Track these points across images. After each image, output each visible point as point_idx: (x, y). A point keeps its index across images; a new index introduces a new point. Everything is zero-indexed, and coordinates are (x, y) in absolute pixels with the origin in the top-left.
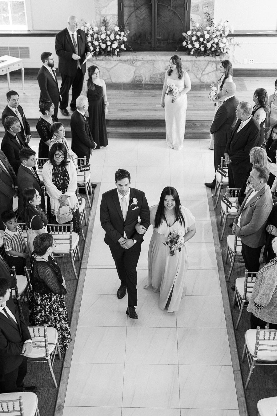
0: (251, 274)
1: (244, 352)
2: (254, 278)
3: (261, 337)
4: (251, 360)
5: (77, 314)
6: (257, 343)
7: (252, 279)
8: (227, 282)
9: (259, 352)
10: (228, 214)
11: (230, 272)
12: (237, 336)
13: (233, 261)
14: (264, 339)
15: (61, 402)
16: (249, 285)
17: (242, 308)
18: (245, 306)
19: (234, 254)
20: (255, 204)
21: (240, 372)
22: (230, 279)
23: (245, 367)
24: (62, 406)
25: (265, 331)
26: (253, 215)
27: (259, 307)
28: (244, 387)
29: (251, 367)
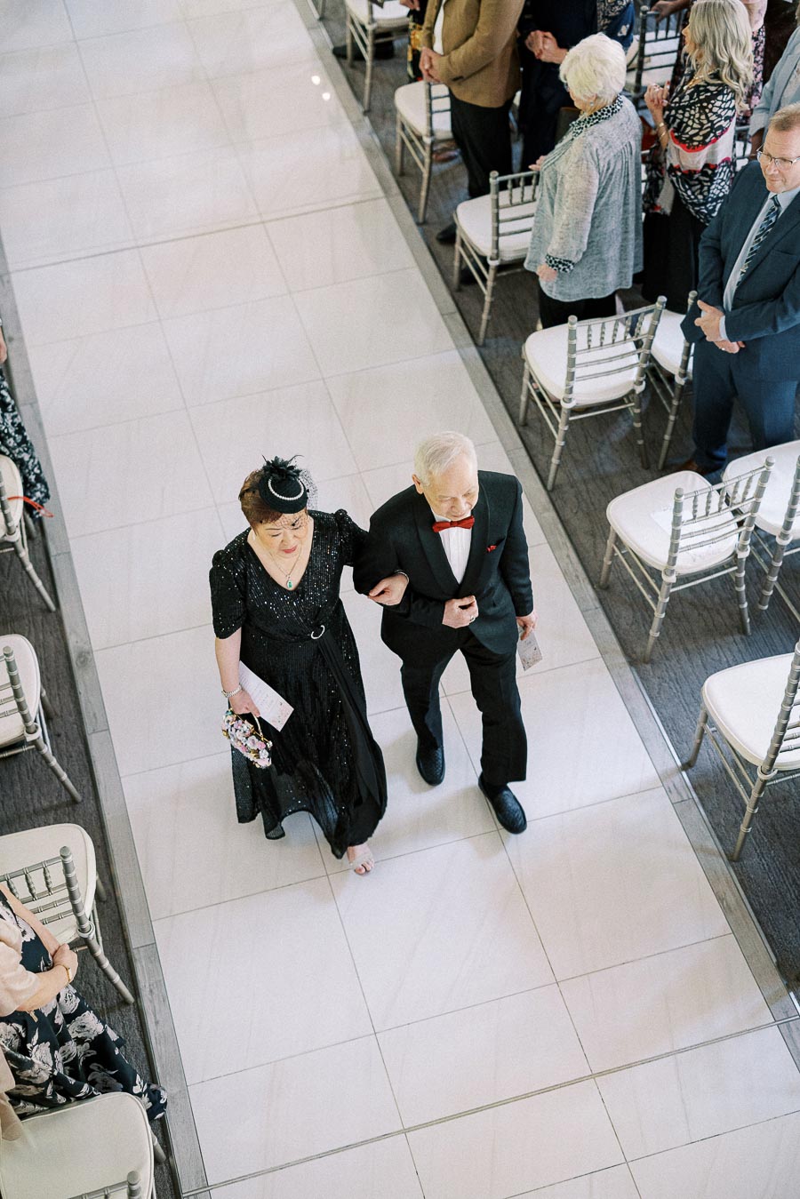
1: (523, 399)
2: (528, 190)
3: (581, 343)
4: (554, 411)
5: (32, 407)
6: (572, 363)
7: (511, 195)
8: (418, 224)
9: (577, 385)
10: (375, 25)
11: (423, 193)
13: (427, 161)
14: (590, 346)
15: (80, 644)
16: (504, 214)
17: (490, 283)
19: (428, 140)
21: (523, 452)
23: (533, 438)
24: (88, 653)
25: (589, 326)
26: (482, 10)
27: (560, 266)
28: (545, 486)
29: (557, 429)
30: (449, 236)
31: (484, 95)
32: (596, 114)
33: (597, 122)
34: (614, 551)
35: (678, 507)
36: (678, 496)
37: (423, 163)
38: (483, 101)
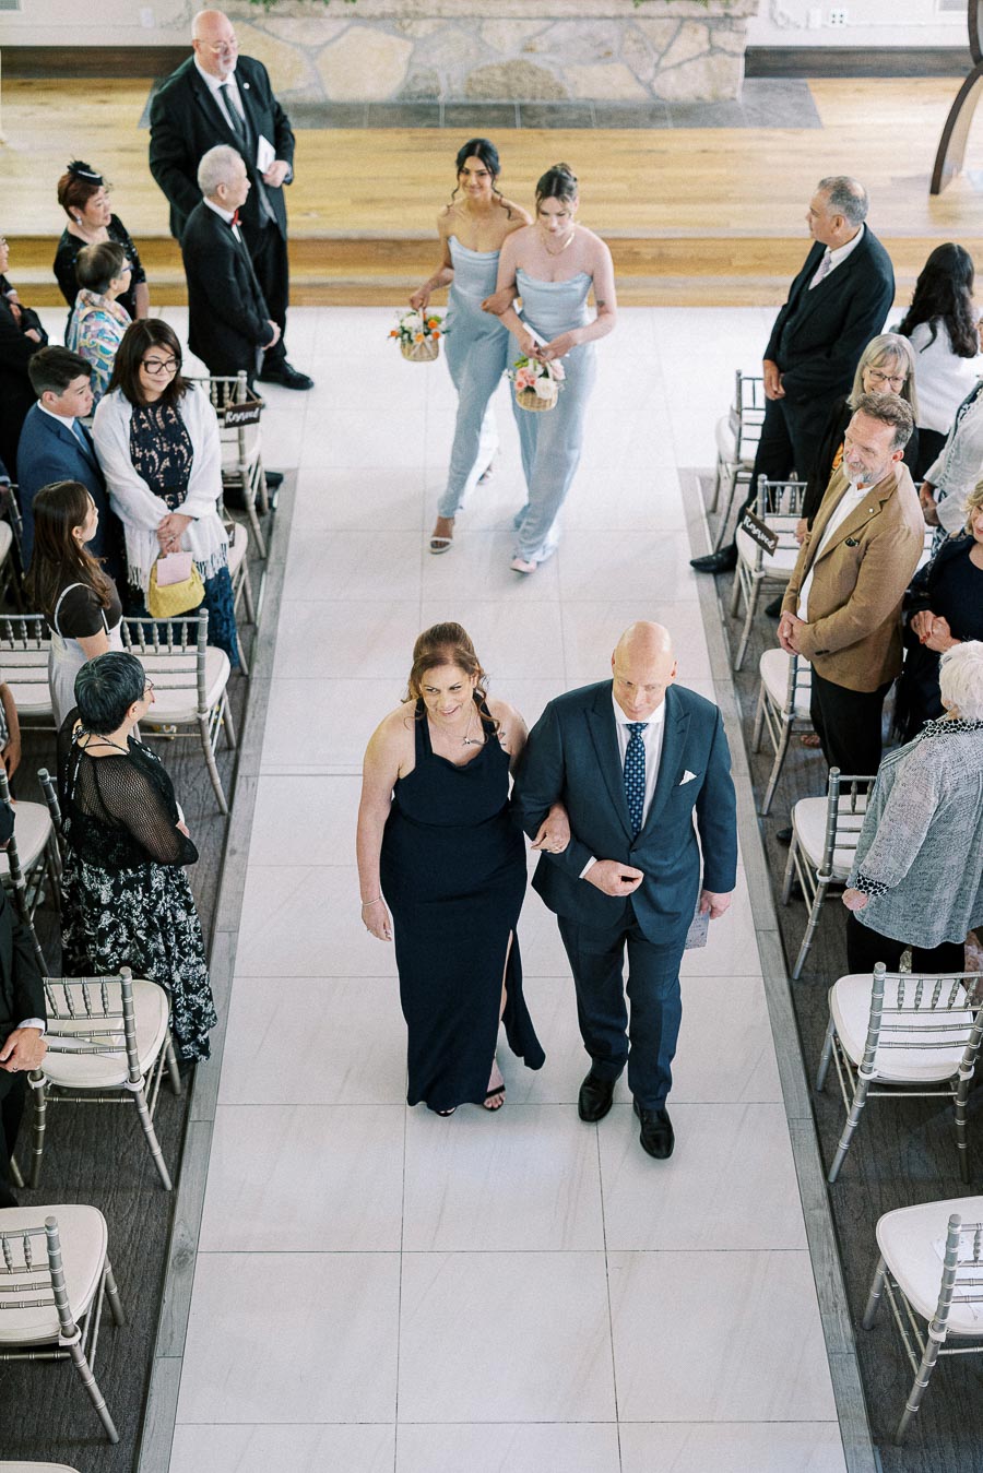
0: (850, 783)
1: (825, 1057)
2: (862, 799)
3: (890, 1000)
4: (852, 1081)
5: (230, 936)
6: (875, 1022)
7: (854, 801)
8: (760, 815)
9: (880, 1053)
10: (762, 574)
11: (772, 780)
12: (798, 1004)
13: (783, 741)
14: (900, 1006)
15: (188, 1240)
16: (842, 822)
17: (817, 904)
18: (828, 895)
19: (786, 718)
20: (864, 533)
21: (811, 1125)
22: (773, 806)
23: (828, 1108)
24: (192, 1253)
25: (902, 981)
26: (860, 575)
28: (826, 1175)
29: (851, 1104)
30: (786, 838)
31: (852, 677)
32: (956, 721)
33: (954, 732)
34: (884, 1284)
35: (952, 1241)
36: (952, 1224)
37: (778, 744)
38: (849, 683)
